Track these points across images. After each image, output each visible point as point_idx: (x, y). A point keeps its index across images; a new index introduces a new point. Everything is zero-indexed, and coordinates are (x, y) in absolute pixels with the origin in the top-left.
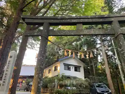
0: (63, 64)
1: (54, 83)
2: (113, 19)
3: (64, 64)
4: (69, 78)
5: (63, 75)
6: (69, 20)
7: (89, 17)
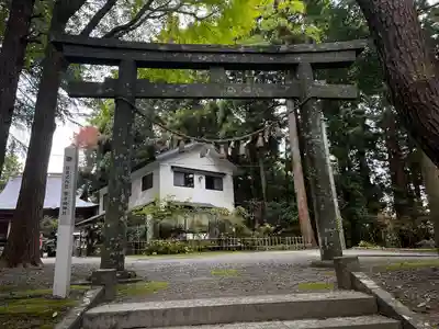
0: (169, 168)
1: (142, 226)
2: (298, 59)
3: (172, 167)
4: (188, 208)
5: (169, 200)
6: (190, 55)
7: (242, 50)
